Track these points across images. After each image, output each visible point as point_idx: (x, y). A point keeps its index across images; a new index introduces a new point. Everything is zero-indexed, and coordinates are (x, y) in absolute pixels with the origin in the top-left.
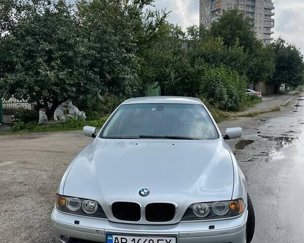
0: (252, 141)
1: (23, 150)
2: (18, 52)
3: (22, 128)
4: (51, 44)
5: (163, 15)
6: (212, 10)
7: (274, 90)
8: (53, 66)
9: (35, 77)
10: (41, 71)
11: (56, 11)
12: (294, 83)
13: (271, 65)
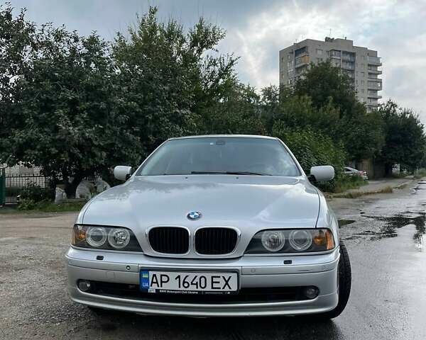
0: (353, 221)
1: (31, 227)
2: (32, 101)
3: (30, 208)
4: (76, 92)
5: (229, 62)
6: (297, 66)
7: (384, 171)
8: (78, 121)
9: (51, 135)
10: (61, 125)
11: (85, 50)
12: (412, 162)
13: (379, 136)
